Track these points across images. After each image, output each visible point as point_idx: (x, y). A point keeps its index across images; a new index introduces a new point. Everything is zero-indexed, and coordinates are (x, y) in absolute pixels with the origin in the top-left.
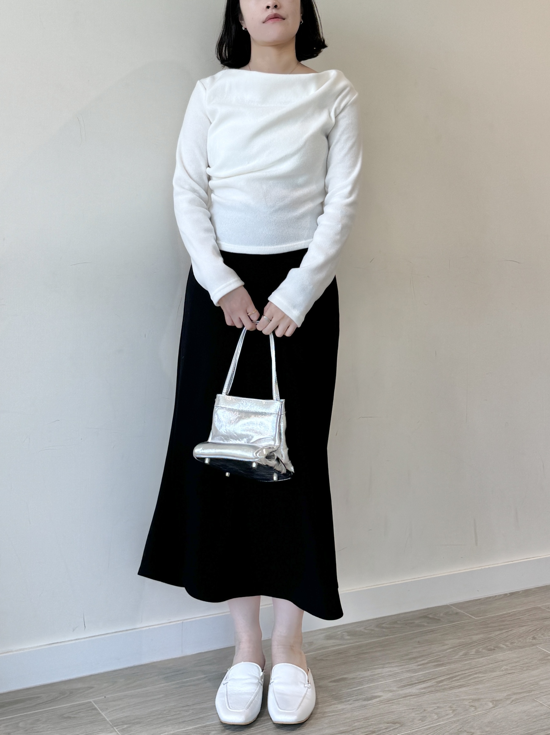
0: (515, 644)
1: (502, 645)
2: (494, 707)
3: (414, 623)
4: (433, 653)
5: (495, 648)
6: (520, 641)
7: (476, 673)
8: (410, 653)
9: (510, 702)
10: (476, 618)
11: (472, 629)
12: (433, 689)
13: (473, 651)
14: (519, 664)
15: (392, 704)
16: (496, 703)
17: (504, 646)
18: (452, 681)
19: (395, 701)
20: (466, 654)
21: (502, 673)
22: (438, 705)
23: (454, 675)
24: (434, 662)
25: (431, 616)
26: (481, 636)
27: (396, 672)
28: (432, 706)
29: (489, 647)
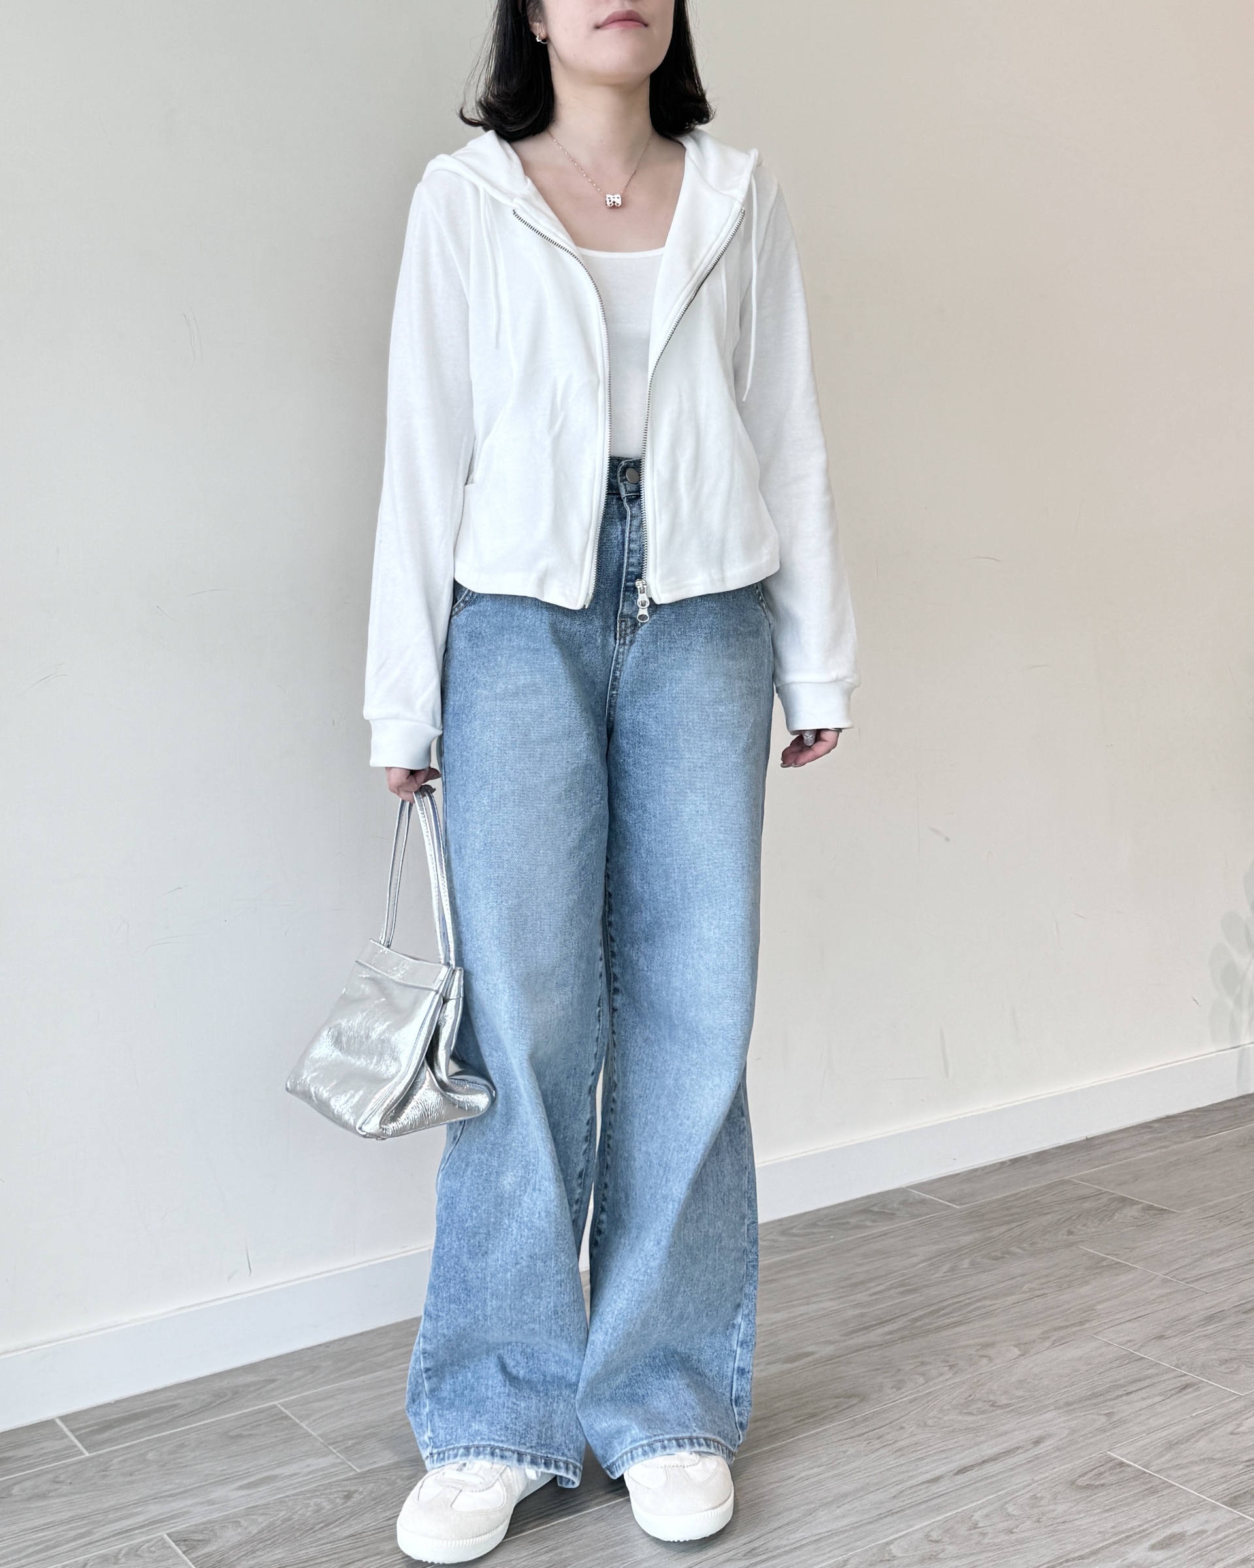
0: (1039, 1245)
1: (1014, 1249)
2: (1023, 1355)
3: (848, 1223)
4: (894, 1272)
5: (1006, 1256)
6: (1045, 1240)
7: (979, 1300)
8: (852, 1274)
9: (1050, 1344)
10: (958, 1207)
11: (955, 1226)
12: (906, 1333)
13: (966, 1263)
14: (1053, 1278)
15: (836, 1365)
16: (1025, 1348)
17: (1018, 1250)
18: (938, 1317)
19: (844, 1358)
20: (952, 1269)
21: (1025, 1296)
22: (920, 1359)
23: (940, 1305)
24: (901, 1286)
25: (876, 1209)
26: (976, 1235)
27: (834, 1308)
28: (911, 1361)
29: (993, 1254)
